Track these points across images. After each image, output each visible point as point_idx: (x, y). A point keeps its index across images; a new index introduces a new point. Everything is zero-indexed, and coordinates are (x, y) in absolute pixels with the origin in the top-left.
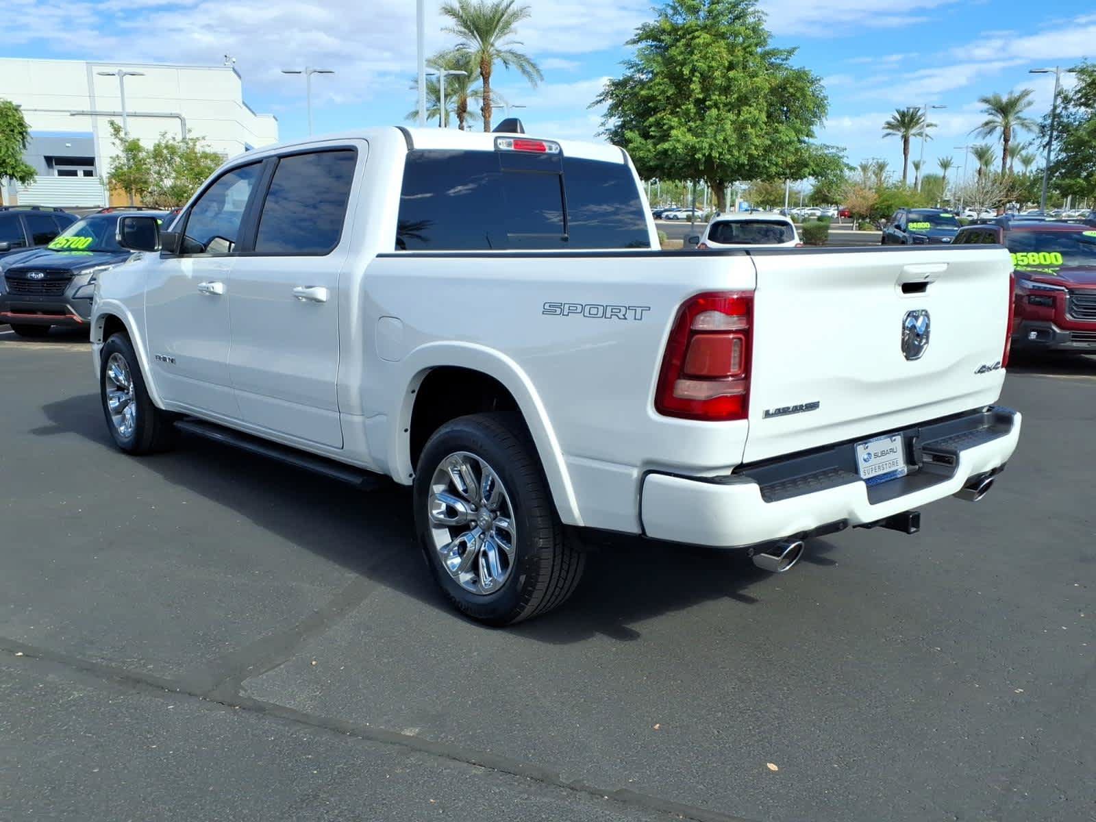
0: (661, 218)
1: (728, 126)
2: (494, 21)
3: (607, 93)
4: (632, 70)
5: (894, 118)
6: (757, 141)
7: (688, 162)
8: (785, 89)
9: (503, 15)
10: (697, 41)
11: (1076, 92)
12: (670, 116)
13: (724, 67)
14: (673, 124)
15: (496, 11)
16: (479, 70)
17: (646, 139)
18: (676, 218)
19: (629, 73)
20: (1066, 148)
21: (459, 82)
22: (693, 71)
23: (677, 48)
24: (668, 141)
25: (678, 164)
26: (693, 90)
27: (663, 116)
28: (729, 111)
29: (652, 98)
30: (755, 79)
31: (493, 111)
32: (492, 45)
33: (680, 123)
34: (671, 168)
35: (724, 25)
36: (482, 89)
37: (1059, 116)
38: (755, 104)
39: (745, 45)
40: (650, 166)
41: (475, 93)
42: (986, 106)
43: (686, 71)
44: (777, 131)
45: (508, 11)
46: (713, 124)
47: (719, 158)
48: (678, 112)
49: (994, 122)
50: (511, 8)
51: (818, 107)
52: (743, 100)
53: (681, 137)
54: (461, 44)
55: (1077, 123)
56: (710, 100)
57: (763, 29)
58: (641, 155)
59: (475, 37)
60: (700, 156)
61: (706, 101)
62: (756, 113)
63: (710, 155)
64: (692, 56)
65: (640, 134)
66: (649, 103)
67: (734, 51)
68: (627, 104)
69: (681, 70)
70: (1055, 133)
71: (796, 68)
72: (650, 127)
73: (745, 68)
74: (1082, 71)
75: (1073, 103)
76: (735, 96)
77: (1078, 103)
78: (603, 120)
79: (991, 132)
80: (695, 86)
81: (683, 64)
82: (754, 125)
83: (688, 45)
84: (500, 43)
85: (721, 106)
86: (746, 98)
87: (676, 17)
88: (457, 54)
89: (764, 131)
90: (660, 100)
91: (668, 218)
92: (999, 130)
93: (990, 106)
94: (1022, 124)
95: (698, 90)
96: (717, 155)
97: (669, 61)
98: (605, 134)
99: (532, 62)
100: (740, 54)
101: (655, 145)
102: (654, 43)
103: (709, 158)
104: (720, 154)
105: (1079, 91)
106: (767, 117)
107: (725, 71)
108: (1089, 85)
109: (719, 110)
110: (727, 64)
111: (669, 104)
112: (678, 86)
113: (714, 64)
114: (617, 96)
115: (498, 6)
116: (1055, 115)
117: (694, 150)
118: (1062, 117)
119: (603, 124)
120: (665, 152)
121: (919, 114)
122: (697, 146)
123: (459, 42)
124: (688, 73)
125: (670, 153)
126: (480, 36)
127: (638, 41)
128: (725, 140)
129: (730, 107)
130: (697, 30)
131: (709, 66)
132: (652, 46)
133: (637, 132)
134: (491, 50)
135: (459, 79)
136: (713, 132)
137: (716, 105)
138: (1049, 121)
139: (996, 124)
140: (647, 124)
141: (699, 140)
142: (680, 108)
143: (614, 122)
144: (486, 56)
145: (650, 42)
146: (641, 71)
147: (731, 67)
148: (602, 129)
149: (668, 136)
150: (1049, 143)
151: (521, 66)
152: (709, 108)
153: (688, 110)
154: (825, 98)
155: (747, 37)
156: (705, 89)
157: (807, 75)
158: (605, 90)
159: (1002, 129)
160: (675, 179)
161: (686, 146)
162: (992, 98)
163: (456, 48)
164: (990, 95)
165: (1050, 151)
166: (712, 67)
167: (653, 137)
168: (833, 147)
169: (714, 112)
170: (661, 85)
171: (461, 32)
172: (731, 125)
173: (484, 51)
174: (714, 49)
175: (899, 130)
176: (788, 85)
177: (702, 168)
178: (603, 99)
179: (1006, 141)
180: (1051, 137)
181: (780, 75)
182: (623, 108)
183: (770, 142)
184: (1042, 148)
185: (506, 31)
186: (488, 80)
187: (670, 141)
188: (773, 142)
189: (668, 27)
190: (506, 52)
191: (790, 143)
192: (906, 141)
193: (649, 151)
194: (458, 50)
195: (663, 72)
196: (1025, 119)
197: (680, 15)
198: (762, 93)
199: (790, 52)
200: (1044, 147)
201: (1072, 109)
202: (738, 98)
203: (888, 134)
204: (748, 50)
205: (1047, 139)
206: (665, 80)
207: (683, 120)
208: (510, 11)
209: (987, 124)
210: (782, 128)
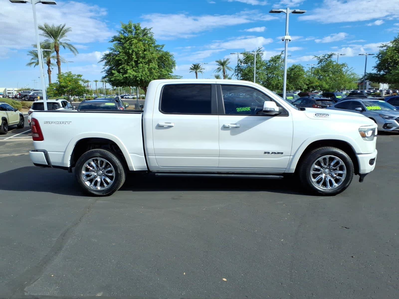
0: (123, 98)
1: (146, 69)
2: (58, 32)
3: (104, 58)
4: (112, 51)
5: (192, 66)
6: (156, 74)
7: (134, 81)
8: (162, 58)
9: (61, 30)
10: (133, 42)
11: (244, 60)
12: (127, 66)
13: (143, 50)
14: (128, 68)
15: (59, 29)
16: (54, 49)
17: (119, 73)
18: (128, 98)
19: (111, 52)
20: (243, 76)
21: (47, 53)
22: (133, 51)
23: (127, 44)
24: (127, 74)
25: (131, 81)
26: (133, 58)
27: (124, 66)
28: (146, 64)
29: (120, 60)
30: (153, 54)
31: (61, 63)
32: (59, 41)
33: (130, 68)
34: (129, 83)
35: (141, 37)
36: (56, 56)
37: (239, 67)
38: (154, 62)
39: (149, 43)
40: (122, 82)
41: (53, 57)
42: (218, 63)
43: (130, 51)
44: (161, 71)
45: (63, 29)
46: (141, 69)
47: (144, 80)
48: (129, 64)
49: (220, 68)
50: (64, 28)
51: (173, 64)
52: (150, 61)
53: (131, 73)
54: (47, 40)
55: (244, 68)
56: (139, 61)
57: (153, 38)
58: (118, 78)
59: (52, 38)
60: (138, 79)
61: (138, 61)
62: (155, 65)
63: (141, 78)
64: (132, 47)
65: (117, 72)
66: (119, 61)
67: (145, 46)
68: (112, 62)
69: (128, 51)
70: (239, 72)
71: (165, 51)
72: (120, 69)
73: (149, 51)
74: (244, 54)
75: (243, 63)
76: (147, 60)
77: (244, 63)
78: (104, 67)
79: (220, 70)
80: (134, 56)
81: (129, 49)
82: (154, 69)
83: (130, 43)
84: (61, 40)
85: (143, 63)
86: (151, 60)
87: (125, 34)
88: (45, 44)
89: (157, 71)
90: (122, 61)
91: (126, 98)
92: (222, 70)
93: (219, 63)
94: (228, 69)
95: (135, 58)
96: (144, 79)
97: (124, 48)
98: (105, 71)
99: (74, 47)
100: (147, 46)
101: (123, 75)
102: (118, 42)
103: (141, 79)
104: (145, 78)
105: (244, 59)
106: (158, 66)
107: (143, 52)
108: (247, 58)
109: (142, 64)
110: (143, 49)
111: (126, 62)
112: (128, 56)
113: (139, 49)
114: (108, 59)
115: (59, 27)
116: (238, 66)
117: (136, 77)
118: (240, 67)
119: (104, 68)
120: (126, 77)
121: (199, 65)
122: (137, 76)
123: (46, 39)
124: (131, 52)
125: (128, 78)
126: (53, 37)
127: (113, 41)
128: (146, 74)
129: (146, 63)
130: (133, 38)
131: (137, 50)
132: (118, 43)
133: (116, 71)
134: (58, 42)
135: (46, 52)
136: (142, 71)
137: (141, 62)
138: (237, 68)
139: (221, 68)
140: (119, 68)
141: (137, 74)
142: (130, 63)
143: (107, 67)
144: (56, 45)
145: (117, 42)
146: (115, 51)
147: (145, 50)
148: (104, 70)
149: (127, 72)
150: (238, 75)
151: (70, 48)
152: (139, 63)
153: (132, 64)
154: (175, 61)
155: (148, 41)
156: (137, 58)
157: (169, 54)
158: (103, 57)
159: (223, 70)
160: (130, 86)
161: (133, 75)
162: (219, 61)
163: (45, 41)
164: (218, 60)
165: (238, 77)
166: (139, 50)
167: (121, 73)
168: (178, 76)
169: (141, 65)
170: (122, 56)
171: (46, 36)
172: (147, 69)
173: (55, 43)
174: (138, 45)
175: (194, 70)
176: (163, 57)
177: (139, 83)
178: (103, 60)
179: (224, 73)
180: (238, 73)
181: (161, 53)
182: (110, 63)
183: (160, 75)
184: (236, 76)
185: (63, 36)
186: (58, 52)
187: (128, 74)
188: (161, 74)
189: (123, 37)
190: (64, 43)
191: (166, 75)
192: (196, 74)
193: (121, 77)
194: (45, 42)
195: (122, 52)
196: (228, 67)
197: (126, 33)
198: (155, 59)
199: (163, 46)
200: (237, 75)
201: (243, 65)
202: (148, 60)
203: (191, 72)
204: (150, 45)
205: (237, 73)
206: (124, 54)
207: (131, 67)
208: (64, 29)
209: (218, 68)
210: (163, 70)
